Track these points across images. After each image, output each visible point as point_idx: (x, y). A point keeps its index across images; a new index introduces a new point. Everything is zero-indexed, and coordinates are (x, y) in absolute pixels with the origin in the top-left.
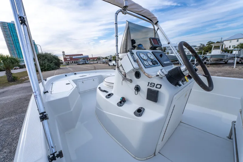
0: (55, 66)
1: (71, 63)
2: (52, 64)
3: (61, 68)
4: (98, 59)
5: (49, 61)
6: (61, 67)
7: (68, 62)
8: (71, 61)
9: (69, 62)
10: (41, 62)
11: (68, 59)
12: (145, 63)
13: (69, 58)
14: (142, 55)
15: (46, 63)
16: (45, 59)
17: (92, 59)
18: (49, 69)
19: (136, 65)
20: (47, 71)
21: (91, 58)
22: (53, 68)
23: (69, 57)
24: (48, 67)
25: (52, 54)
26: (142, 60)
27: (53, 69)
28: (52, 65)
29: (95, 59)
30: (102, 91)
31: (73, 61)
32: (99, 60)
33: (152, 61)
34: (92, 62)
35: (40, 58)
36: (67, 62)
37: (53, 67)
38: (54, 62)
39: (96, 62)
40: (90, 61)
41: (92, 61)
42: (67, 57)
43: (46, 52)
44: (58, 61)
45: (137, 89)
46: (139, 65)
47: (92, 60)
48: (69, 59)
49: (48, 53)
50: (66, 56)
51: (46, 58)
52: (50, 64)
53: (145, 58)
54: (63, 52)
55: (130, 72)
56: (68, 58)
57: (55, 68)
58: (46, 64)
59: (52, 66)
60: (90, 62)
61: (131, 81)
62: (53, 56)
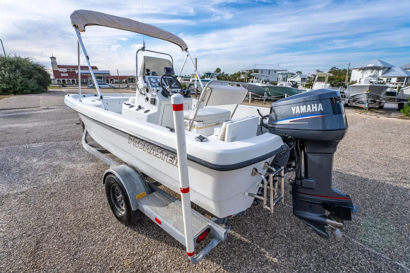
0: (37, 87)
1: (70, 84)
2: (31, 80)
3: (50, 92)
4: (129, 79)
5: (24, 74)
6: (50, 90)
7: (64, 81)
8: (71, 80)
9: (66, 80)
10: (7, 74)
11: (62, 75)
12: (153, 84)
13: (66, 72)
14: (152, 80)
15: (18, 78)
16: (15, 70)
17: (116, 79)
18: (25, 91)
19: (145, 85)
20: (19, 94)
21: (116, 77)
22: (33, 90)
23: (65, 70)
24: (22, 86)
25: (31, 61)
26: (151, 82)
27: (33, 92)
28: (32, 83)
29: (124, 80)
30: (126, 104)
31: (75, 80)
32: (132, 82)
33: (159, 84)
34: (117, 86)
35: (5, 67)
36: (61, 80)
37: (33, 87)
38: (35, 77)
39: (125, 86)
40: (113, 83)
41: (116, 83)
42: (60, 70)
43: (18, 55)
44: (44, 77)
45: (147, 99)
46: (148, 85)
47: (116, 81)
48: (67, 75)
49: (23, 57)
50: (60, 67)
51: (18, 67)
52: (28, 82)
53: (154, 81)
54: (53, 58)
55: (143, 88)
56: (62, 72)
57: (38, 90)
58: (19, 81)
59: (32, 85)
60: (113, 85)
61: (144, 95)
62: (33, 65)
